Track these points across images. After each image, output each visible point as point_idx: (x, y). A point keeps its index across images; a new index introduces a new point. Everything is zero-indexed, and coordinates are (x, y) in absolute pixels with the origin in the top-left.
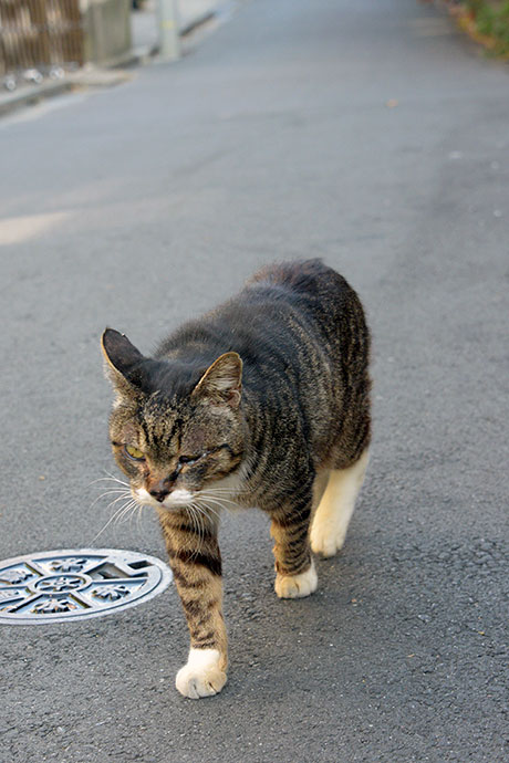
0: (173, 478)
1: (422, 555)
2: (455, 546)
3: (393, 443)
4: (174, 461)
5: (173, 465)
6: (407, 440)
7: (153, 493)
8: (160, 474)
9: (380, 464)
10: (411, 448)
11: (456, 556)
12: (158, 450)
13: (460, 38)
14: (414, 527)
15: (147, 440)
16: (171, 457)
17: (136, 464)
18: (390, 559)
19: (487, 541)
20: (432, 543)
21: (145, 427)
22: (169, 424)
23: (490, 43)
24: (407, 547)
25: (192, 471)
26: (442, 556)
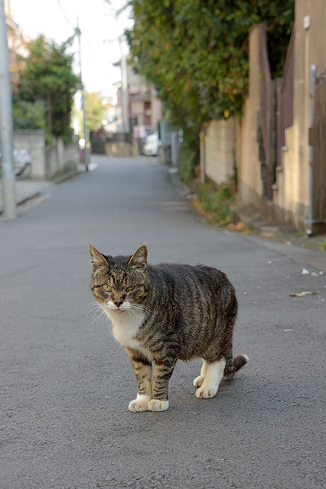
0: (124, 297)
1: (116, 483)
2: (139, 477)
3: (110, 421)
4: (124, 290)
5: (123, 292)
6: (120, 419)
7: (116, 303)
8: (118, 296)
9: (101, 433)
10: (122, 424)
11: (138, 483)
12: (118, 286)
13: (192, 213)
14: (115, 467)
15: (114, 281)
16: (123, 288)
17: (107, 293)
18: (95, 485)
19: (159, 474)
20: (124, 476)
21: (113, 276)
22: (122, 276)
23: (211, 217)
24: (108, 478)
25: (130, 294)
26: (129, 483)
